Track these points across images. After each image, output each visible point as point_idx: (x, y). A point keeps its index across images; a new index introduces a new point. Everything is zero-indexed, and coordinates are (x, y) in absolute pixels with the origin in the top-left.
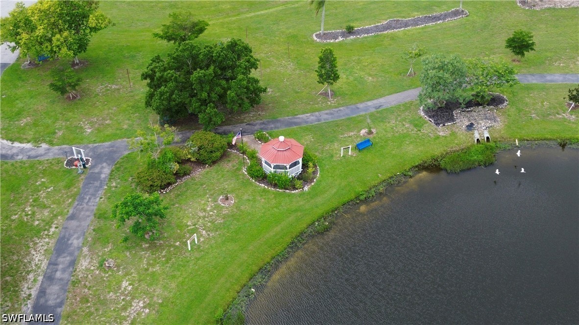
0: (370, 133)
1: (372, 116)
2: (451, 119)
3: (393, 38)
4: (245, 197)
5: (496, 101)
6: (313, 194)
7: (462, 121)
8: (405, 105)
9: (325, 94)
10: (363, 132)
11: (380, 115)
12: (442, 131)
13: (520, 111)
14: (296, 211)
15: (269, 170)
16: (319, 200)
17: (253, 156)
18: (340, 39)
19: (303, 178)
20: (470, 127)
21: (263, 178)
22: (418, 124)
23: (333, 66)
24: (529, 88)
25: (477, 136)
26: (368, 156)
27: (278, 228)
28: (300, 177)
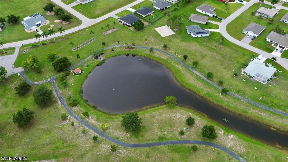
0: (88, 64)
1: (87, 61)
2: (98, 58)
3: (85, 47)
4: (75, 78)
5: (103, 54)
6: (84, 74)
7: (99, 58)
8: (91, 58)
9: (79, 60)
10: (87, 64)
11: (88, 61)
12: (97, 60)
13: (106, 54)
14: (83, 77)
15: (77, 73)
16: (85, 75)
17: (74, 72)
18: (77, 49)
19: (82, 73)
20: (101, 58)
21: (77, 74)
22: (94, 60)
23: (79, 56)
24: (106, 50)
25: (102, 60)
26: (89, 67)
27: (82, 80)
28: (81, 73)
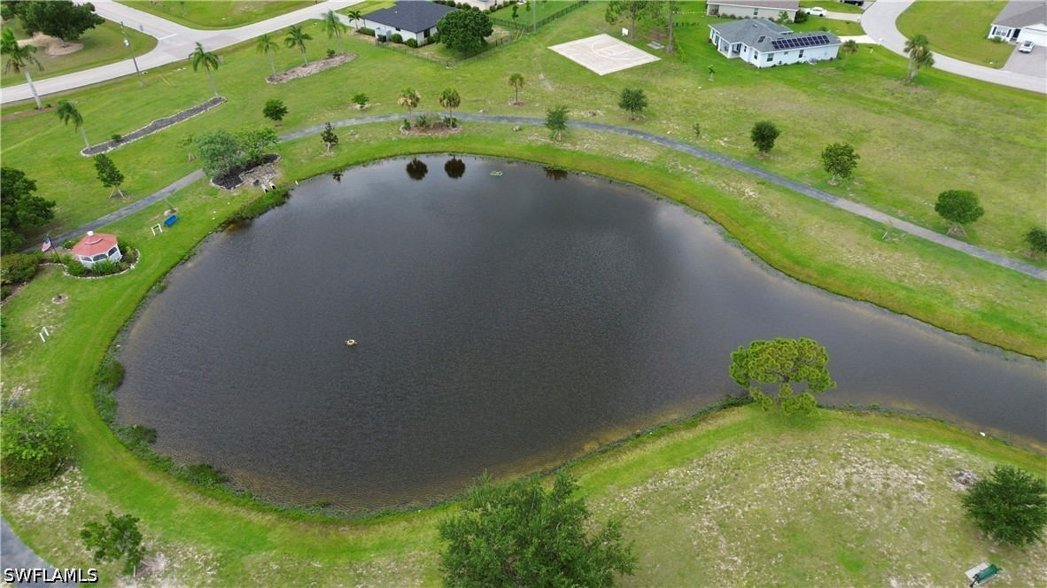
0: (173, 211)
1: (169, 199)
2: (239, 181)
3: (163, 135)
4: (77, 291)
5: (270, 159)
6: (140, 269)
7: (248, 181)
8: (196, 183)
9: (117, 196)
10: (166, 213)
11: (177, 196)
12: (234, 192)
13: (291, 160)
14: (130, 285)
15: (89, 264)
16: (148, 271)
17: (67, 260)
18: (111, 149)
19: (127, 259)
20: (257, 183)
21: (87, 272)
22: (213, 194)
23: (113, 169)
24: (293, 143)
25: (264, 187)
26: (178, 228)
27: (121, 301)
28: (122, 260)
